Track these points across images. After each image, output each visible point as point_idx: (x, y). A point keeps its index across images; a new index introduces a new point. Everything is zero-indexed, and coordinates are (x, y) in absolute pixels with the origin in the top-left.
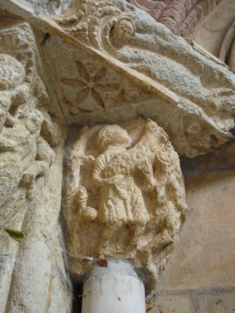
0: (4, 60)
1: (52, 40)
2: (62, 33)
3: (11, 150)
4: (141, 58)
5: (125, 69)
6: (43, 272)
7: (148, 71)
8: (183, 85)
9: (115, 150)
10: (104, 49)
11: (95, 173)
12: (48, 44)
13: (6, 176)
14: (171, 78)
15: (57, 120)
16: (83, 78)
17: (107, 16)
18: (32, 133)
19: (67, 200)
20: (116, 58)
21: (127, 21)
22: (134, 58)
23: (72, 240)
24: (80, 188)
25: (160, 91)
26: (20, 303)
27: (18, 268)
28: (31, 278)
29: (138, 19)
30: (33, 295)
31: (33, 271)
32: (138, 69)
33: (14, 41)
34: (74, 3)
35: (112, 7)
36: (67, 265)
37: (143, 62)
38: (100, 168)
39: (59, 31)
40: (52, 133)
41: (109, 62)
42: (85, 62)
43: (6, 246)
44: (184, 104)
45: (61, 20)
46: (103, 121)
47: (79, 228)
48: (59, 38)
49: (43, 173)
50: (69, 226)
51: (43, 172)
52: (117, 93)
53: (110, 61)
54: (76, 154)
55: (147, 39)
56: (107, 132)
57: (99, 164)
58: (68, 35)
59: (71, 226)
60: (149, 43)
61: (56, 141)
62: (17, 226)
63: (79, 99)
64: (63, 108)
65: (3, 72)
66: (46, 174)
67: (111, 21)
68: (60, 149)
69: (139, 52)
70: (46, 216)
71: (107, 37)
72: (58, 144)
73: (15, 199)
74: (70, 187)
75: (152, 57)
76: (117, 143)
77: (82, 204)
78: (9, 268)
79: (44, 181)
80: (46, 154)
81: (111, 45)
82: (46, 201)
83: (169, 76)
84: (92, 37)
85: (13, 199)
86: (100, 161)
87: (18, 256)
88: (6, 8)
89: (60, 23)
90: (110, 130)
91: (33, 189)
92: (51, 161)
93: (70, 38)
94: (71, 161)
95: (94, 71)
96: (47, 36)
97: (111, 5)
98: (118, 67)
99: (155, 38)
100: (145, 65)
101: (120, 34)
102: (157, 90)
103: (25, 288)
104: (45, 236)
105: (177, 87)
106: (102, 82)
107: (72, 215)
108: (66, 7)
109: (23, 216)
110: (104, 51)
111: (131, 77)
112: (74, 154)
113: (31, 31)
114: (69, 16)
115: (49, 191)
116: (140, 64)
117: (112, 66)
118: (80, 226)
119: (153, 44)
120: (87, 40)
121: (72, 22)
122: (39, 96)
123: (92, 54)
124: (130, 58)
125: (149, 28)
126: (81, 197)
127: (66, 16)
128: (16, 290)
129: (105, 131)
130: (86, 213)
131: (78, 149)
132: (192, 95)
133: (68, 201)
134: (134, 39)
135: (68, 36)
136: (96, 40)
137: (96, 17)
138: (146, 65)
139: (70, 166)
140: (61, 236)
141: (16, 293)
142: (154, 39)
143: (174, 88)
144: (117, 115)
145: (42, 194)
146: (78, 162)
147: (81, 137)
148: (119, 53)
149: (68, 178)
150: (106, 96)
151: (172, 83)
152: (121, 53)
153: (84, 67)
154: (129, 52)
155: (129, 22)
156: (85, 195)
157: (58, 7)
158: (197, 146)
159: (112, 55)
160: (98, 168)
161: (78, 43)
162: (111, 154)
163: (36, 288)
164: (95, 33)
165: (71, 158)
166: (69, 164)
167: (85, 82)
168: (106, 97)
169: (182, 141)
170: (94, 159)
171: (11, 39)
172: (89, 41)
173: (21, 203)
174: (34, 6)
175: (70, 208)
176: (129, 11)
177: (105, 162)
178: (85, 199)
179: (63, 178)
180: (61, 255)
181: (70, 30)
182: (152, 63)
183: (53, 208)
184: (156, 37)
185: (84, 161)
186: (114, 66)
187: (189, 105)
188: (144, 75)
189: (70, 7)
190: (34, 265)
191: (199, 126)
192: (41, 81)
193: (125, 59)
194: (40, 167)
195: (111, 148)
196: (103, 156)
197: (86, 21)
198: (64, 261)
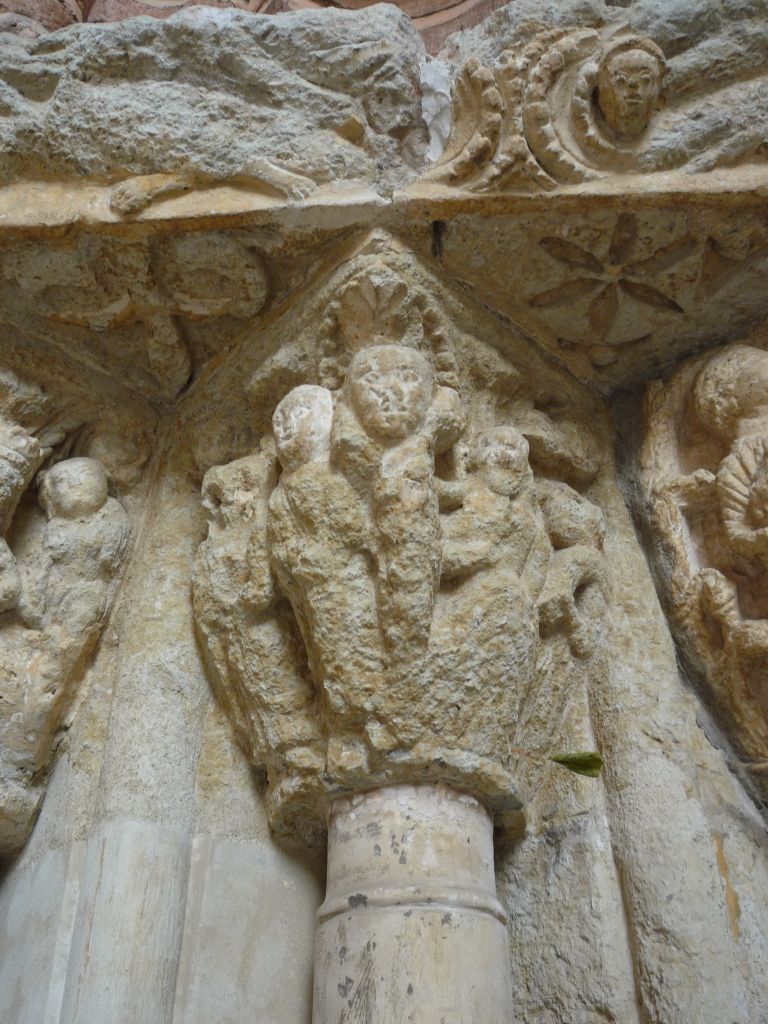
0: (369, 369)
1: (454, 231)
2: (469, 201)
3: (485, 565)
4: (719, 126)
5: (684, 189)
6: (688, 835)
7: (762, 148)
9: (761, 427)
10: (600, 169)
11: (729, 518)
12: (449, 245)
13: (499, 634)
15: (568, 407)
16: (583, 270)
17: (564, 75)
18: (513, 497)
19: (682, 619)
20: (645, 171)
21: (626, 54)
22: (698, 137)
23: (738, 720)
24: (705, 574)
26: (656, 928)
27: (621, 841)
28: (661, 859)
29: (658, 17)
30: (681, 900)
31: (660, 839)
32: (725, 162)
33: (369, 296)
34: (460, 104)
35: (564, 41)
36: (754, 790)
37: (733, 130)
38: (736, 500)
39: (458, 201)
40: (568, 454)
41: (630, 196)
42: (565, 233)
43: (573, 790)
45: (450, 168)
46: (697, 343)
47: (746, 685)
48: (469, 217)
49: (590, 574)
50: (716, 687)
51: (588, 573)
52: (694, 259)
53: (629, 191)
54: (657, 480)
55: (712, 57)
56: (717, 384)
57: (730, 490)
58: (486, 195)
59: (722, 684)
60: (727, 62)
61: (587, 466)
62: (580, 732)
63: (600, 323)
64: (570, 367)
65: (381, 401)
66: (599, 573)
67: (581, 82)
68: (608, 483)
69: (705, 112)
70: (640, 686)
71: (592, 131)
72: (599, 471)
73: (546, 671)
74: (676, 584)
75: (754, 99)
76: (758, 404)
77: (727, 618)
78: (600, 843)
79: (600, 595)
80: (574, 525)
81: (613, 147)
82: (627, 643)
84: (550, 163)
85: (542, 673)
86: (731, 479)
87: (611, 809)
88: (315, 226)
89: (452, 180)
90: (723, 373)
91: (582, 628)
92: (597, 534)
93: (496, 199)
94: (650, 507)
95: (600, 239)
96: (438, 228)
97: (560, 35)
98: (662, 194)
99: (738, 32)
100: (740, 137)
101: (624, 103)
103: (656, 888)
104: (659, 740)
106: (639, 252)
107: (712, 653)
108: (446, 127)
109: (585, 700)
110: (600, 175)
111: (716, 198)
112: (651, 483)
113: (395, 244)
114: (465, 145)
115: (626, 615)
116: (726, 143)
117: (643, 201)
118: (747, 676)
119: (740, 55)
120: (541, 177)
121: (482, 157)
122: (490, 384)
123: (573, 203)
124: (687, 145)
125: (704, 19)
126: (716, 602)
127: (457, 151)
128: (636, 895)
129: (710, 382)
130: (747, 642)
131: (657, 464)
133: (687, 621)
134: (674, 83)
135: (488, 198)
136: (563, 162)
137: (533, 104)
138: (745, 133)
139: (654, 523)
140: (705, 717)
141: (639, 903)
142: (734, 39)
144: (730, 311)
145: (611, 629)
146: (671, 502)
147: (652, 424)
148: (648, 152)
149: (661, 557)
150: (670, 281)
152: (653, 147)
153: (569, 244)
154: (676, 131)
155: (631, 52)
156: (725, 592)
157: (427, 139)
159: (631, 171)
160: (733, 503)
161: (522, 199)
162: (753, 445)
163: (682, 882)
164: (554, 145)
165: (648, 497)
166: (650, 518)
167: (593, 275)
168: (672, 284)
170: (710, 477)
171: (361, 295)
172: (548, 177)
173: (566, 675)
174: (371, 179)
175: (700, 636)
176: (619, 14)
177: (744, 476)
178: (729, 601)
179: (649, 561)
180: (725, 770)
181: (484, 180)
182: (763, 115)
183: (652, 657)
184: (739, 28)
185: (687, 493)
186: (649, 199)
188: (752, 166)
189: (456, 120)
190: (658, 824)
192: (477, 344)
193: (674, 155)
194: (573, 568)
195: (748, 427)
196: (731, 459)
197: (515, 132)
198: (741, 781)
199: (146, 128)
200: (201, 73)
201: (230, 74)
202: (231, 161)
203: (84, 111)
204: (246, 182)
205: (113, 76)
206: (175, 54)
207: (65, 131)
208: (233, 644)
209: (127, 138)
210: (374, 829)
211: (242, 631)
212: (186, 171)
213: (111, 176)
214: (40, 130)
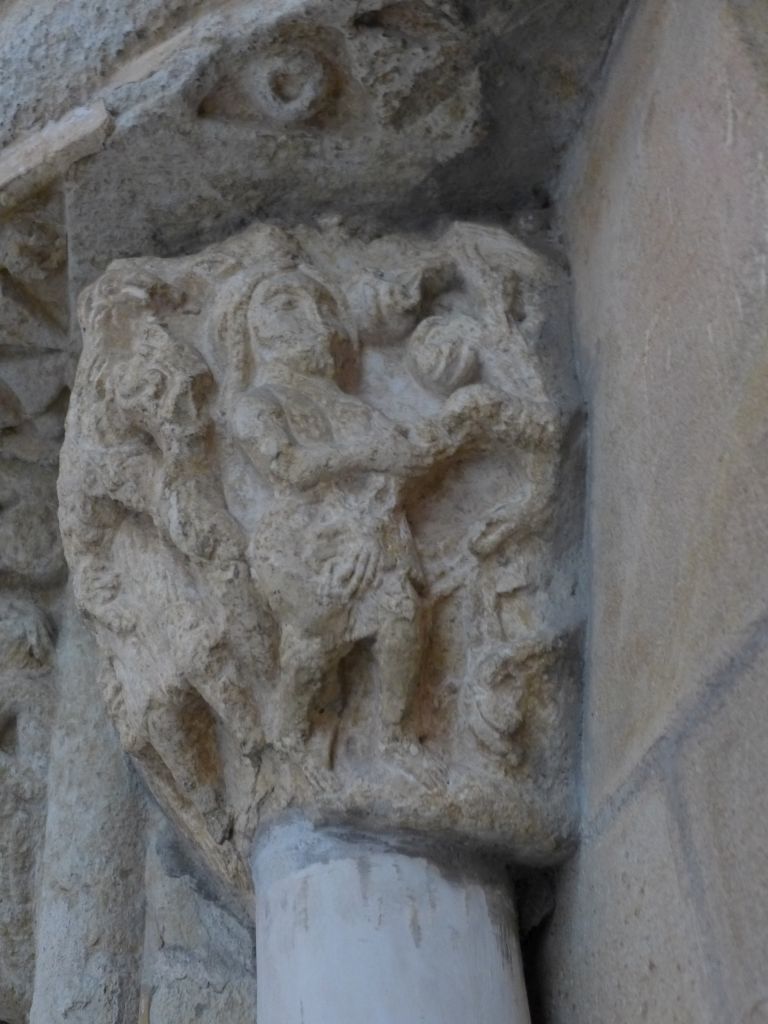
8: (68, 51)
14: (21, 88)
25: (29, 171)
44: (136, 92)
83: (12, 93)
102: (19, 177)
105: (63, 83)
132: (127, 34)
143: (60, 99)
151: (41, 96)
158: (396, 104)
169: (337, 156)
187: (151, 74)
191: (278, 63)
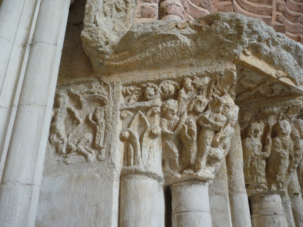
27: (294, 207)
78: (290, 206)
199: (287, 63)
200: (296, 56)
201: (299, 58)
202: (293, 75)
203: (281, 55)
204: (293, 80)
205: (285, 49)
206: (295, 51)
207: (276, 56)
208: (255, 162)
209: (284, 63)
210: (274, 201)
211: (259, 160)
212: (288, 74)
213: (277, 68)
214: (273, 53)
